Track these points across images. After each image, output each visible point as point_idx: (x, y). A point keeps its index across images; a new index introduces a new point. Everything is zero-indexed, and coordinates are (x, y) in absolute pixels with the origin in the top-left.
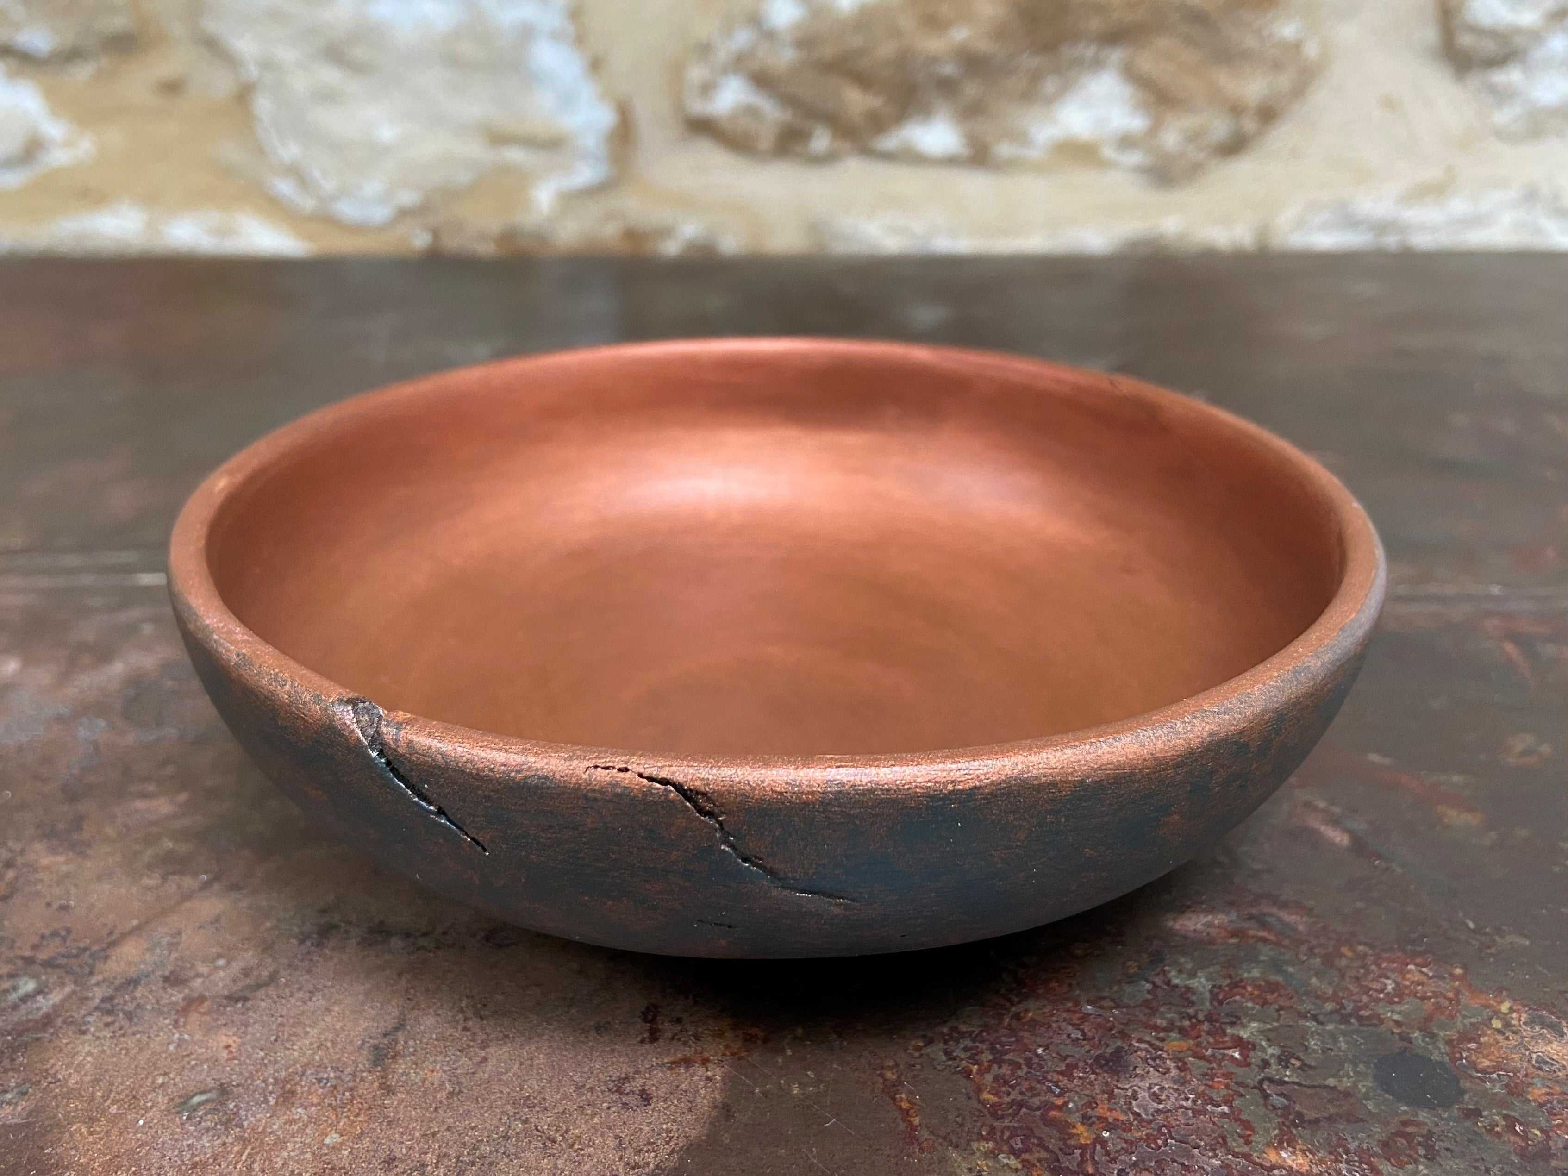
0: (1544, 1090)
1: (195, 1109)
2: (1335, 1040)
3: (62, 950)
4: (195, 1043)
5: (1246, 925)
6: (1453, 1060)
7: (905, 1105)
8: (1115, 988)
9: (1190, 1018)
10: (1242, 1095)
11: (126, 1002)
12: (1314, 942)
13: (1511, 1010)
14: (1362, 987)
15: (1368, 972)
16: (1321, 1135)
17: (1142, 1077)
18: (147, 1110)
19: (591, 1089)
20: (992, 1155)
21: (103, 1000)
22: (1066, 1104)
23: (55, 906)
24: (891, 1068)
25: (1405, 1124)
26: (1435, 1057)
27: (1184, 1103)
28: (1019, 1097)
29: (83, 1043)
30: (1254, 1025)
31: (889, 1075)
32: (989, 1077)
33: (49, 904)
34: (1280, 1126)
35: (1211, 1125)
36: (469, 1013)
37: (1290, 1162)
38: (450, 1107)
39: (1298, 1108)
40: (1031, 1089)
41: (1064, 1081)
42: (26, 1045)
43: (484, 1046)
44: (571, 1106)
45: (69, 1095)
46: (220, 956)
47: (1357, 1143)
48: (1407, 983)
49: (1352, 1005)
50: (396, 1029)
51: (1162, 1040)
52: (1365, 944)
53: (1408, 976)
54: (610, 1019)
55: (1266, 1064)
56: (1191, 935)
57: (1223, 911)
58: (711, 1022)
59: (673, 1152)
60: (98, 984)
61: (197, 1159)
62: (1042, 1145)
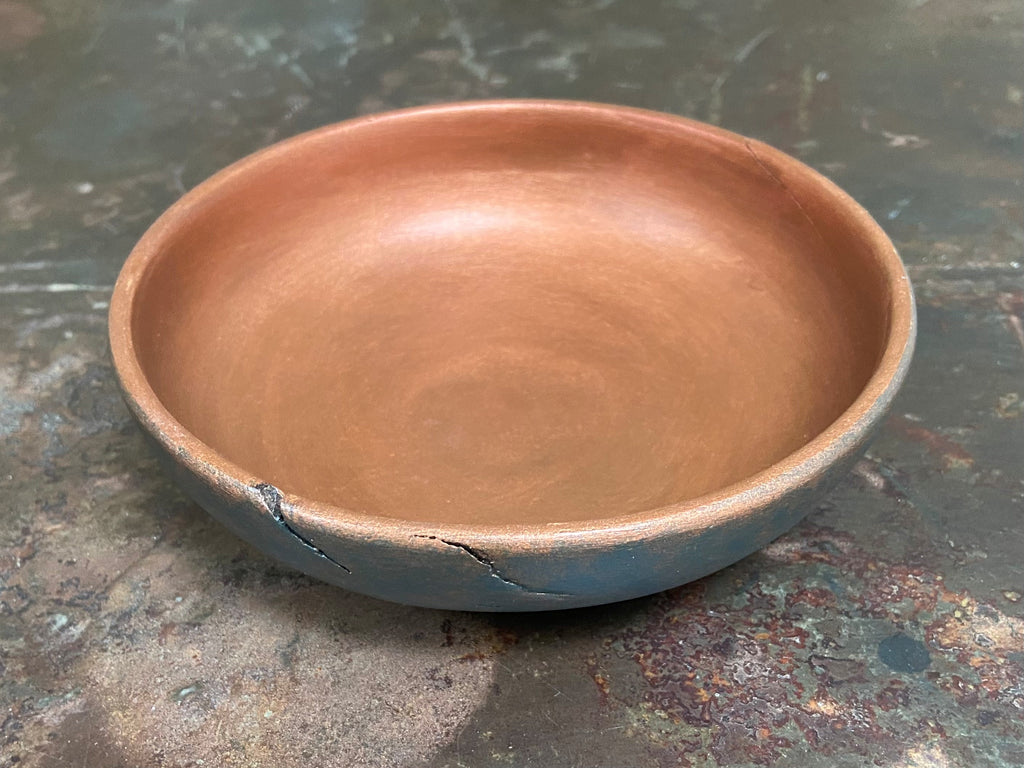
0: (981, 659)
1: (184, 698)
2: (858, 629)
3: (77, 594)
4: (175, 655)
5: (811, 550)
6: (927, 640)
7: (601, 681)
8: (728, 598)
9: (771, 616)
10: (798, 667)
11: (126, 629)
12: (852, 561)
13: (968, 604)
14: (877, 591)
15: (884, 580)
16: (842, 691)
17: (741, 657)
18: (155, 700)
19: (416, 677)
20: (651, 710)
21: (112, 628)
22: (695, 676)
23: (64, 562)
24: (592, 658)
25: (892, 683)
26: (917, 638)
27: (764, 673)
28: (668, 673)
29: (106, 658)
30: (810, 620)
31: (591, 662)
32: (650, 661)
33: (60, 561)
34: (819, 685)
35: (778, 687)
36: (337, 629)
37: (823, 709)
38: (335, 692)
39: (830, 674)
40: (675, 668)
41: (695, 662)
42: (71, 661)
43: (349, 651)
44: (405, 688)
45: (106, 692)
46: (177, 595)
47: (862, 695)
48: (906, 587)
49: (870, 604)
50: (294, 642)
51: (754, 632)
52: (884, 561)
53: (908, 583)
54: (422, 631)
55: (814, 646)
56: (778, 559)
57: (798, 541)
58: (483, 631)
59: (467, 716)
60: (105, 617)
61: (191, 730)
62: (680, 704)
